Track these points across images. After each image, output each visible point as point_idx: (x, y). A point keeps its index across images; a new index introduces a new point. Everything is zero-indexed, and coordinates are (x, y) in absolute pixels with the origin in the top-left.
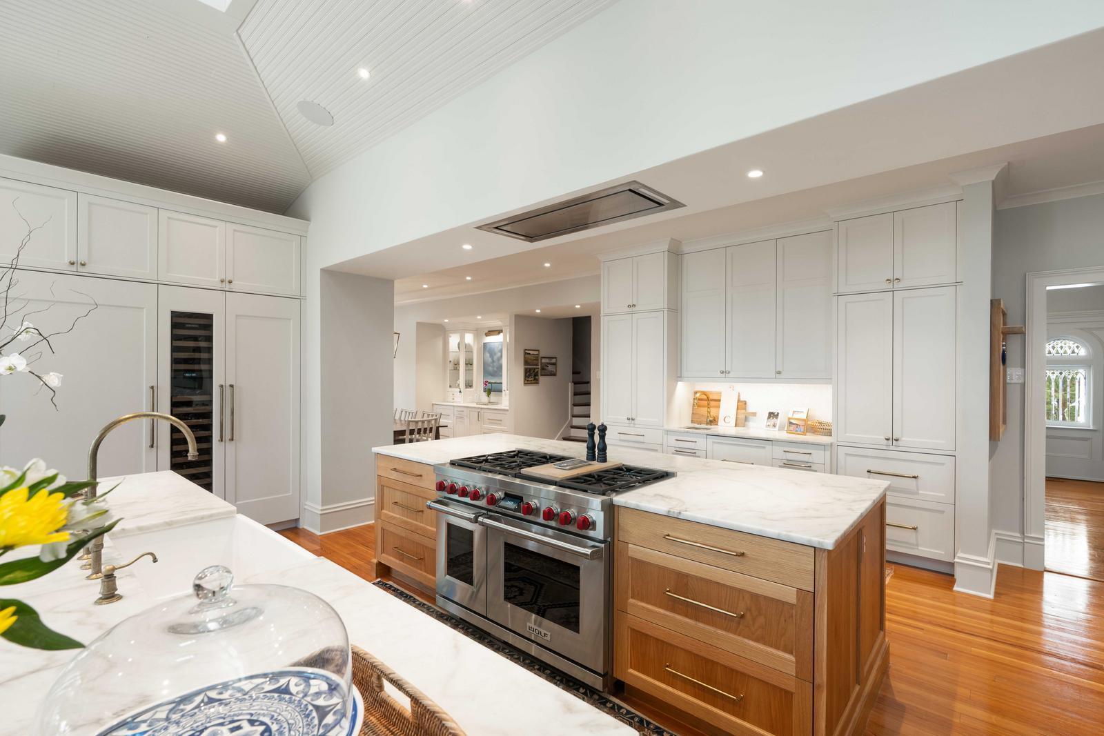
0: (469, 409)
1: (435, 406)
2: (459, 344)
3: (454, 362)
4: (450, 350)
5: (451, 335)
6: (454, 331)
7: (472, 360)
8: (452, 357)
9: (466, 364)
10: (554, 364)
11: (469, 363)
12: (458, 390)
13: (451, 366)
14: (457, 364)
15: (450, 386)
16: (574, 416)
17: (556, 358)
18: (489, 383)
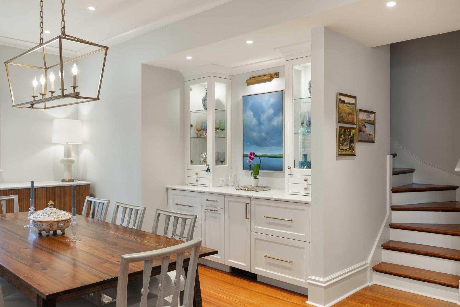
0: (227, 199)
1: (170, 192)
2: (205, 100)
3: (196, 126)
4: (191, 109)
5: (191, 87)
6: (197, 80)
7: (225, 122)
8: (194, 119)
9: (217, 129)
10: (372, 123)
11: (220, 128)
12: (205, 167)
13: (191, 133)
14: (202, 130)
15: (192, 162)
16: (394, 208)
17: (374, 113)
18: (257, 156)
